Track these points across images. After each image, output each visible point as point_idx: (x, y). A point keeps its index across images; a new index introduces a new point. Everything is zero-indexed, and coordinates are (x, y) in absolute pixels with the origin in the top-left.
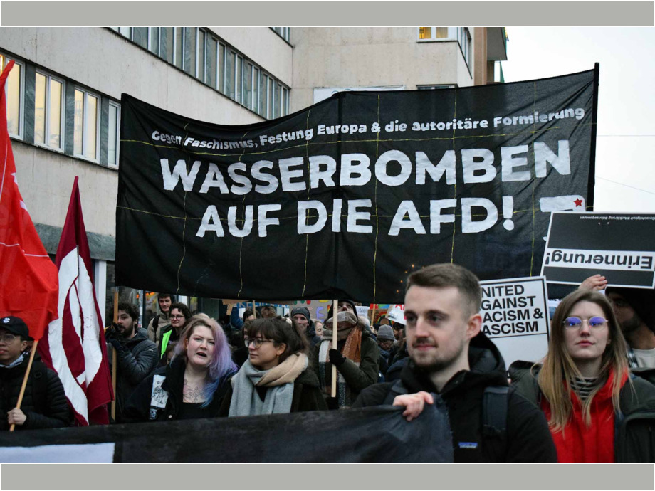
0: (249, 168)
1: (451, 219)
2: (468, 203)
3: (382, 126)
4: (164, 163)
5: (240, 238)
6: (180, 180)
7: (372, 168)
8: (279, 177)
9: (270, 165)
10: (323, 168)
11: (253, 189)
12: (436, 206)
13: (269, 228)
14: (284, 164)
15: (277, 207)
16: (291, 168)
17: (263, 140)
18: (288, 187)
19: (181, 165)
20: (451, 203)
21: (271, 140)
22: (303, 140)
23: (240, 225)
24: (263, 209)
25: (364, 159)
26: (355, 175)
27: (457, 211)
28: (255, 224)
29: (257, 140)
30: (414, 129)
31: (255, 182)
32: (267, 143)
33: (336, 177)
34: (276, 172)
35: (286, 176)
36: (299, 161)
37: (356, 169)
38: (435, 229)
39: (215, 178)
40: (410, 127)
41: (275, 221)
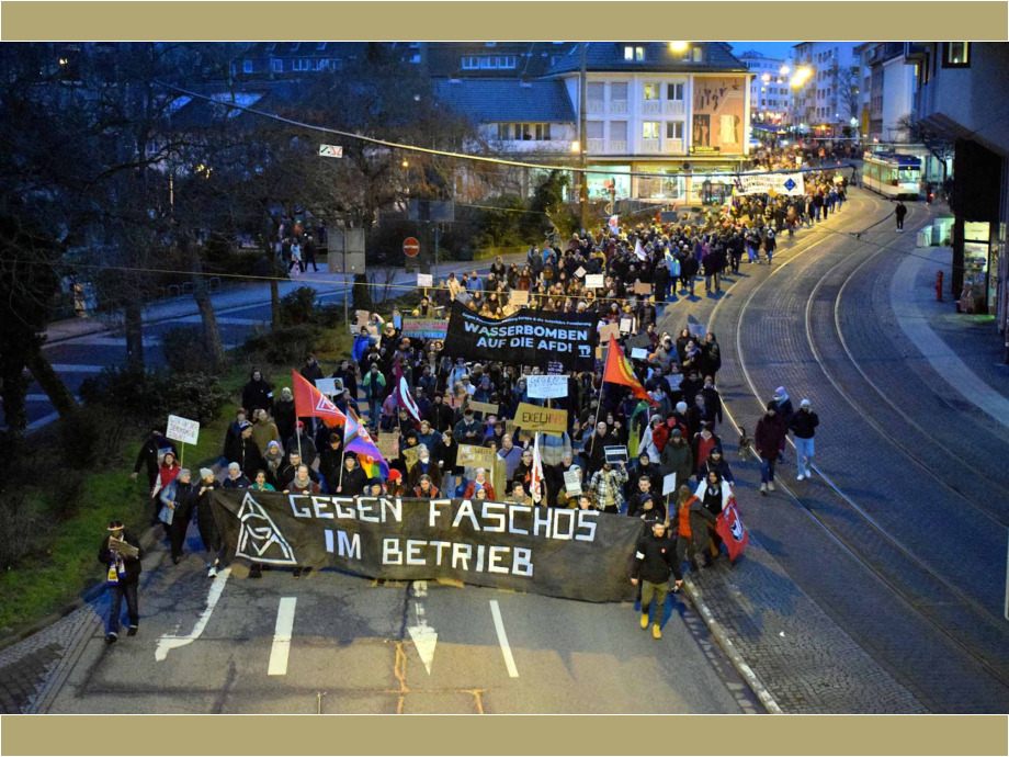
1: (555, 347)
2: (559, 344)
3: (537, 319)
4: (466, 323)
6: (472, 329)
7: (533, 330)
8: (507, 331)
10: (520, 329)
11: (498, 335)
12: (551, 343)
13: (502, 345)
14: (509, 328)
15: (505, 340)
16: (511, 329)
18: (509, 334)
20: (555, 343)
22: (515, 321)
23: (493, 344)
24: (501, 340)
25: (531, 327)
26: (528, 332)
28: (498, 344)
30: (545, 321)
31: (499, 333)
33: (523, 332)
35: (509, 331)
36: (513, 327)
38: (550, 348)
39: (485, 330)
41: (504, 343)
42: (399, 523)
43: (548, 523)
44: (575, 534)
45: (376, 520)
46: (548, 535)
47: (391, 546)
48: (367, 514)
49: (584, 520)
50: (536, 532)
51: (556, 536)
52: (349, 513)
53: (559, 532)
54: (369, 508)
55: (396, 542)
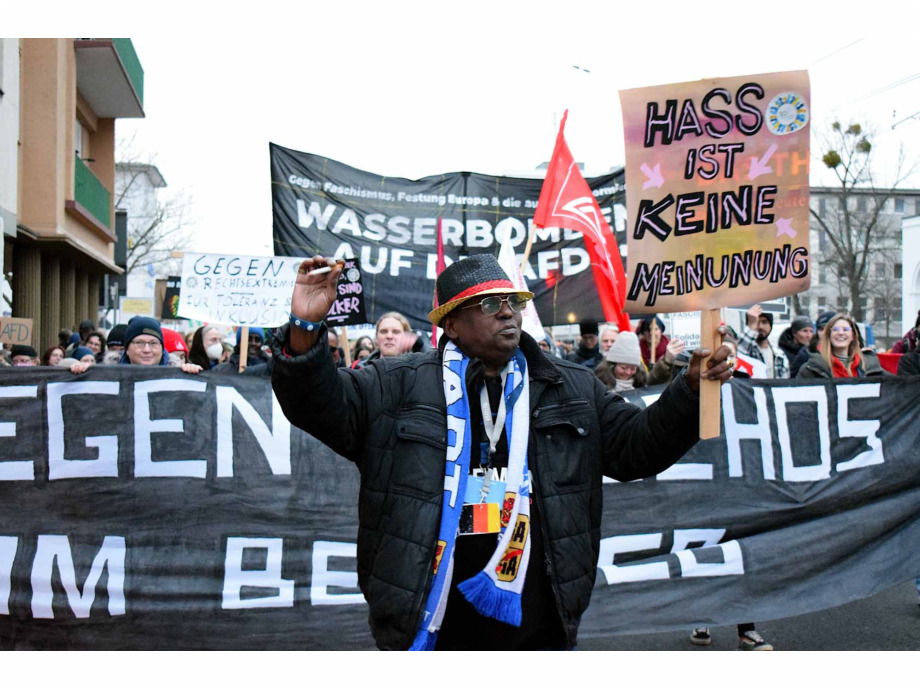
0: (386, 220)
1: (555, 266)
2: (567, 253)
3: (501, 200)
4: (300, 204)
5: (372, 275)
6: (315, 220)
7: (493, 232)
8: (412, 231)
9: (406, 221)
10: (452, 230)
11: (386, 237)
12: (543, 257)
13: (402, 269)
14: (419, 222)
15: (410, 254)
16: (425, 227)
17: (401, 196)
18: (419, 241)
19: (315, 207)
20: (554, 254)
21: (409, 198)
22: (436, 204)
23: (373, 263)
24: (397, 254)
25: (486, 225)
26: (479, 238)
27: (560, 259)
28: (388, 264)
29: (395, 194)
30: (526, 206)
31: (389, 232)
32: (404, 200)
33: (464, 238)
34: (410, 228)
35: (418, 231)
36: (433, 222)
37: (480, 233)
38: (544, 275)
39: (349, 222)
40: (523, 204)
41: (408, 264)
42: (283, 482)
43: (760, 431)
44: (835, 460)
45: (196, 469)
46: (769, 474)
47: (254, 561)
48: (164, 446)
49: (851, 417)
50: (735, 470)
51: (793, 474)
52: (94, 453)
53: (798, 463)
54: (175, 426)
55: (275, 549)
